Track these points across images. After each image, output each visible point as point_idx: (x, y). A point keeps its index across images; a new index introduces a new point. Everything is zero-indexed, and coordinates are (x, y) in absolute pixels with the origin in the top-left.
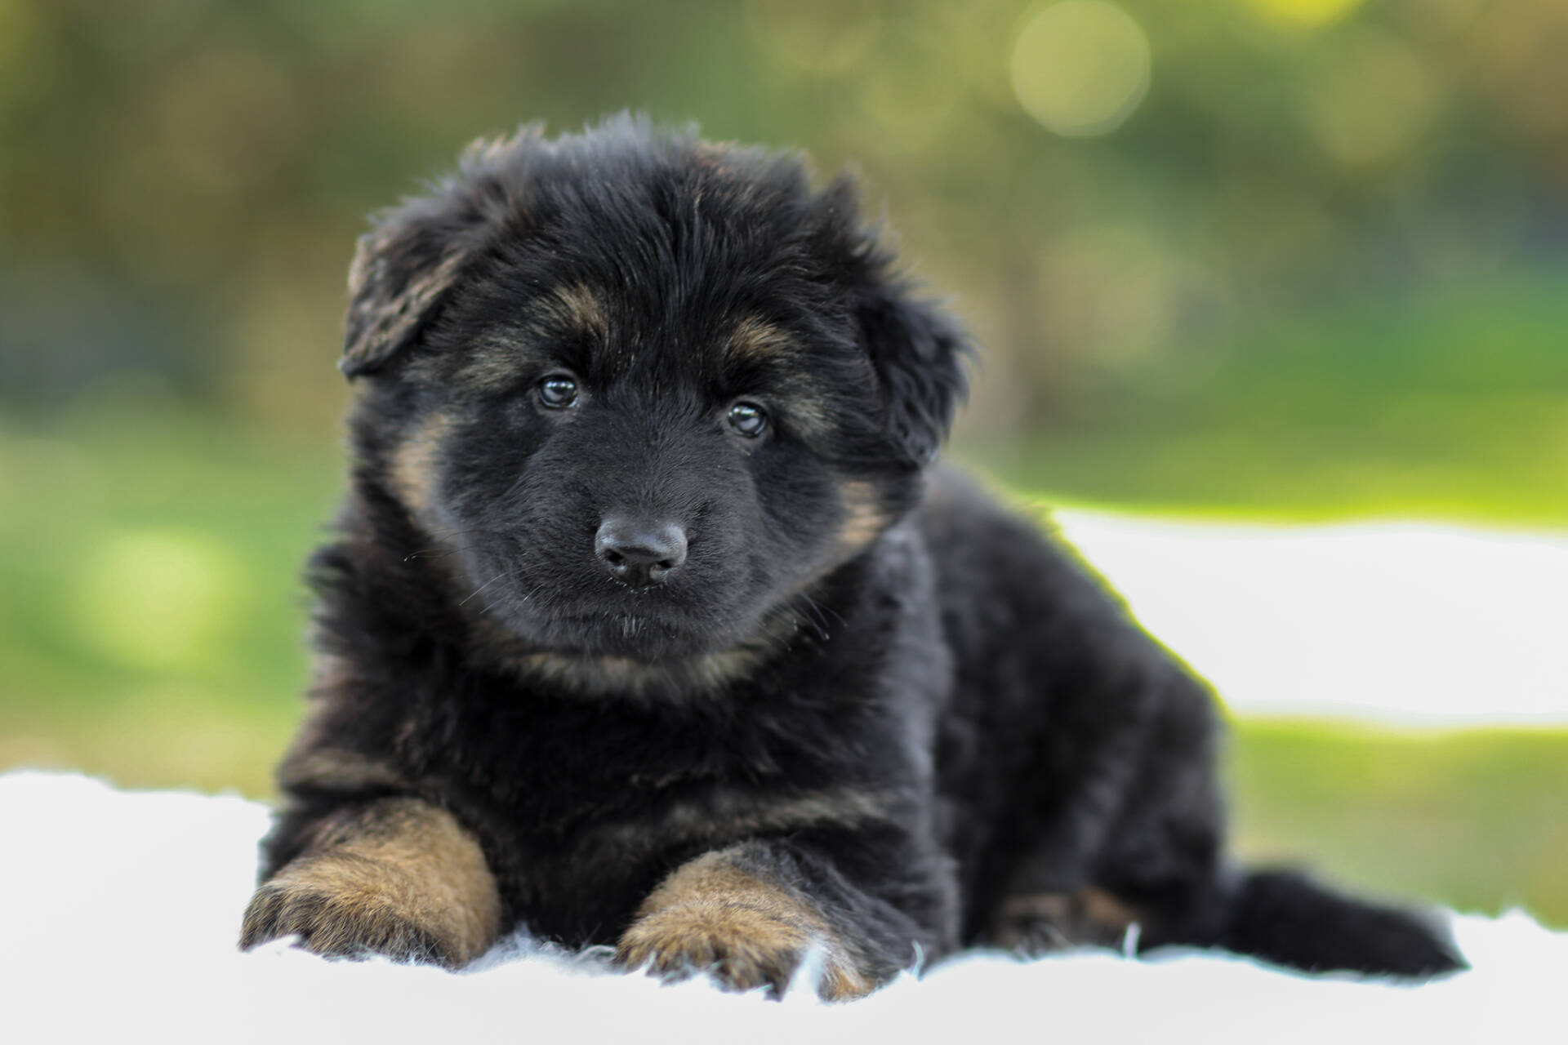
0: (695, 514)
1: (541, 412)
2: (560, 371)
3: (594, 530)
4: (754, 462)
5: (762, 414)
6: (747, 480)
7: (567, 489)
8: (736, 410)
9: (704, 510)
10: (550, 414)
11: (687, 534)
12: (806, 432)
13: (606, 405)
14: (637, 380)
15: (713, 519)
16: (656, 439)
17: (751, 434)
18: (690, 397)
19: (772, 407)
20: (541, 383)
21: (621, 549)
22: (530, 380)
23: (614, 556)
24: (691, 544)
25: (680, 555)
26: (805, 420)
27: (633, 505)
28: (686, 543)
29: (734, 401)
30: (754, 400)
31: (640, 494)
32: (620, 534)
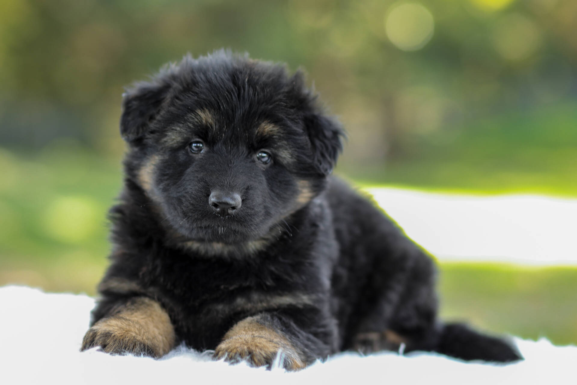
0: (244, 190)
1: (191, 154)
2: (198, 140)
3: (209, 195)
4: (266, 173)
5: (269, 156)
6: (263, 178)
7: (199, 181)
8: (260, 154)
9: (248, 189)
10: (194, 155)
11: (241, 197)
12: (285, 162)
13: (213, 152)
14: (225, 143)
15: (251, 192)
16: (231, 164)
17: (265, 163)
18: (243, 149)
19: (273, 153)
20: (191, 144)
21: (218, 202)
22: (187, 143)
23: (215, 205)
24: (243, 201)
25: (239, 205)
26: (285, 158)
27: (222, 187)
28: (241, 200)
29: (259, 151)
30: (266, 150)
31: (225, 183)
32: (218, 197)
